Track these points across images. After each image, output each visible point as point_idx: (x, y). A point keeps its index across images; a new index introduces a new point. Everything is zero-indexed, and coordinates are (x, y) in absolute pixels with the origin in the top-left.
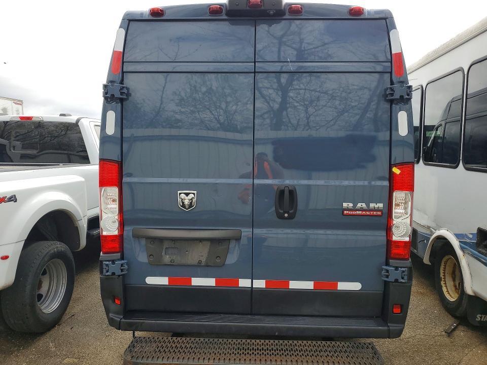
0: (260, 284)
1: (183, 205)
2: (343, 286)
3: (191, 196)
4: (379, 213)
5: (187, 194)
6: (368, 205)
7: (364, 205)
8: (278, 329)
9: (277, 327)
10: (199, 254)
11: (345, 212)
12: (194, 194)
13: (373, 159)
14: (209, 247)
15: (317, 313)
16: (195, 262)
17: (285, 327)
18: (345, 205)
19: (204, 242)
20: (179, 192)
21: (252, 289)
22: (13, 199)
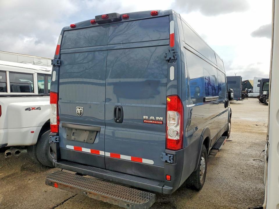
0: (108, 154)
1: (78, 114)
2: (145, 161)
3: (81, 109)
4: (161, 123)
5: (79, 108)
6: (155, 118)
7: (153, 118)
8: (112, 178)
9: (111, 177)
10: (84, 137)
11: (144, 121)
12: (82, 108)
13: (158, 93)
14: (88, 134)
15: (133, 174)
16: (82, 140)
17: (114, 177)
18: (144, 117)
19: (87, 132)
20: (77, 107)
21: (104, 157)
22: (39, 108)
